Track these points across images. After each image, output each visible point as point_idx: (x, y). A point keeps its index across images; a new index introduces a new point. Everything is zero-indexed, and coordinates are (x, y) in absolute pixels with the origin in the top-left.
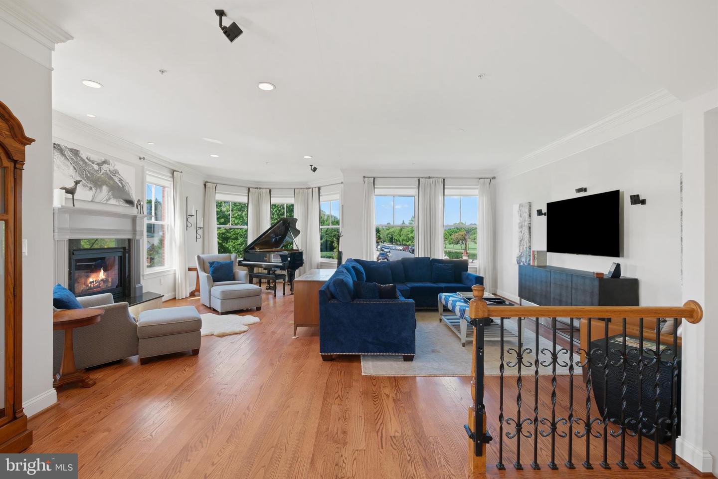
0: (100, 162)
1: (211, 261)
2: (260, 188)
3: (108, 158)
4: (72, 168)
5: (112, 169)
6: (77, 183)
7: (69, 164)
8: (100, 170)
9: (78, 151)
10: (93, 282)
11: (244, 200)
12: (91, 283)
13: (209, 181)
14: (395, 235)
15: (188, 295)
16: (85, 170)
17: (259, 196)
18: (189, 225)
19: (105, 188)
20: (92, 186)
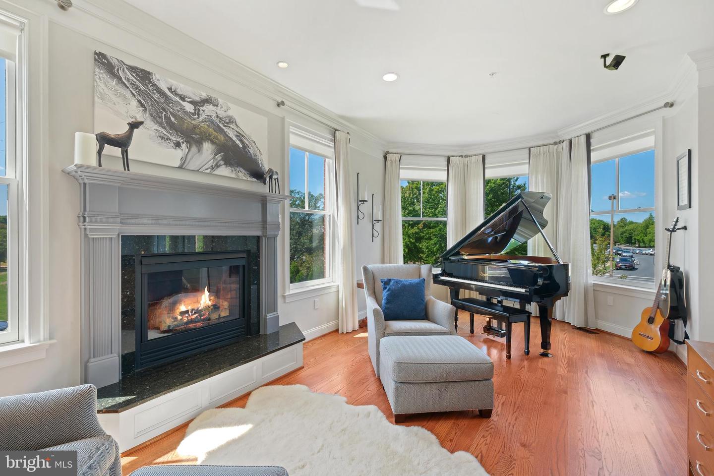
0: (198, 99)
1: (386, 279)
2: (466, 156)
3: (214, 95)
4: (134, 103)
5: (221, 113)
6: (134, 125)
7: (129, 95)
8: (197, 113)
9: (149, 73)
10: (187, 312)
11: (441, 176)
12: (182, 313)
13: (390, 150)
14: (636, 233)
15: (357, 327)
16: (164, 109)
17: (465, 169)
18: (361, 216)
19: (207, 147)
20: (180, 140)
